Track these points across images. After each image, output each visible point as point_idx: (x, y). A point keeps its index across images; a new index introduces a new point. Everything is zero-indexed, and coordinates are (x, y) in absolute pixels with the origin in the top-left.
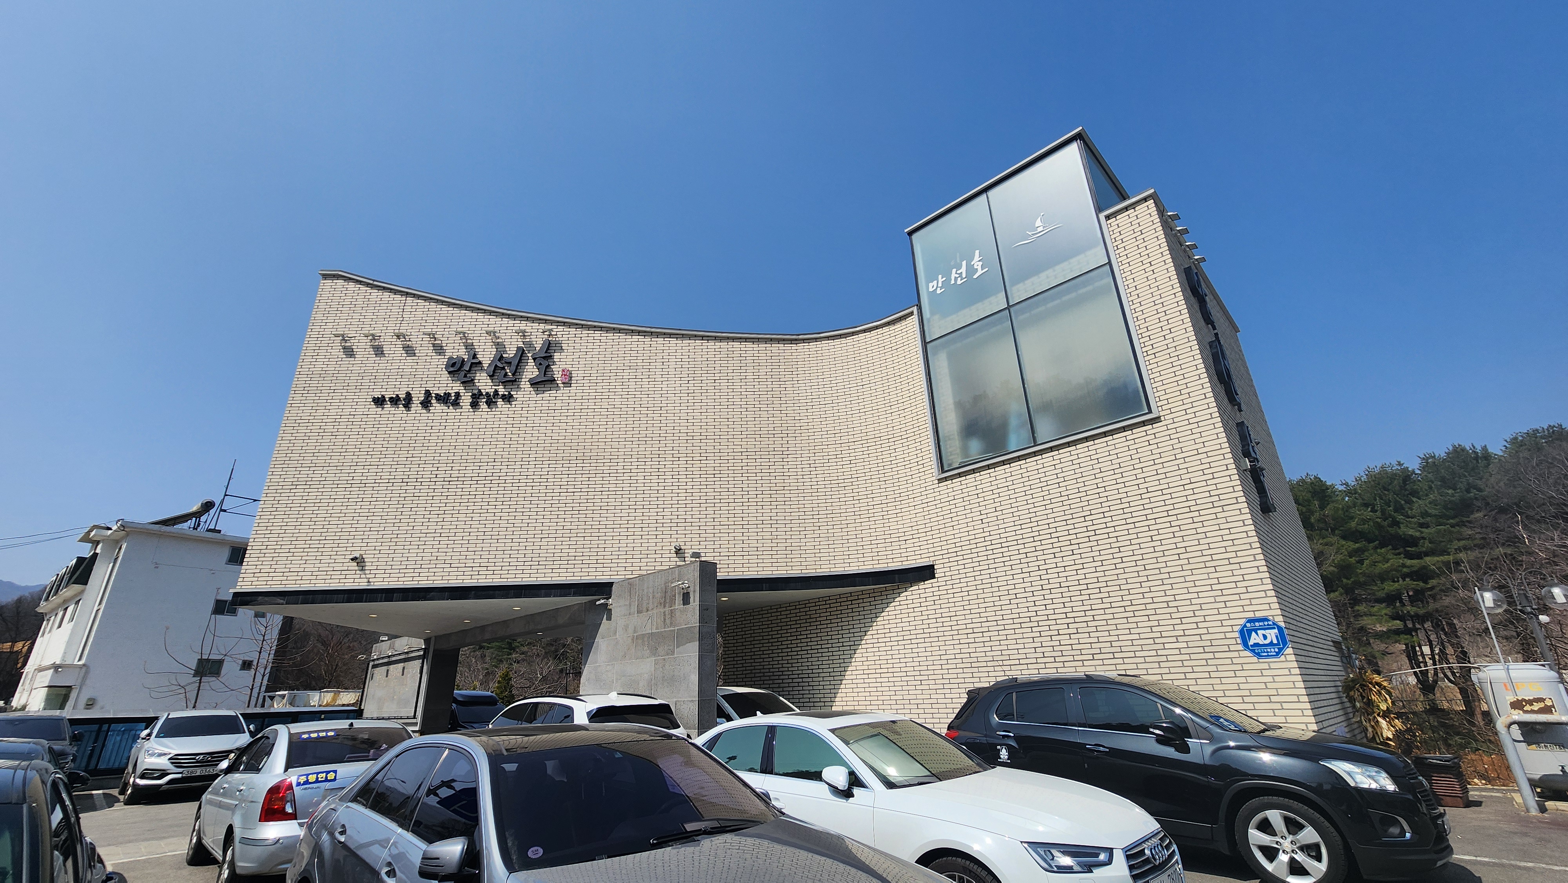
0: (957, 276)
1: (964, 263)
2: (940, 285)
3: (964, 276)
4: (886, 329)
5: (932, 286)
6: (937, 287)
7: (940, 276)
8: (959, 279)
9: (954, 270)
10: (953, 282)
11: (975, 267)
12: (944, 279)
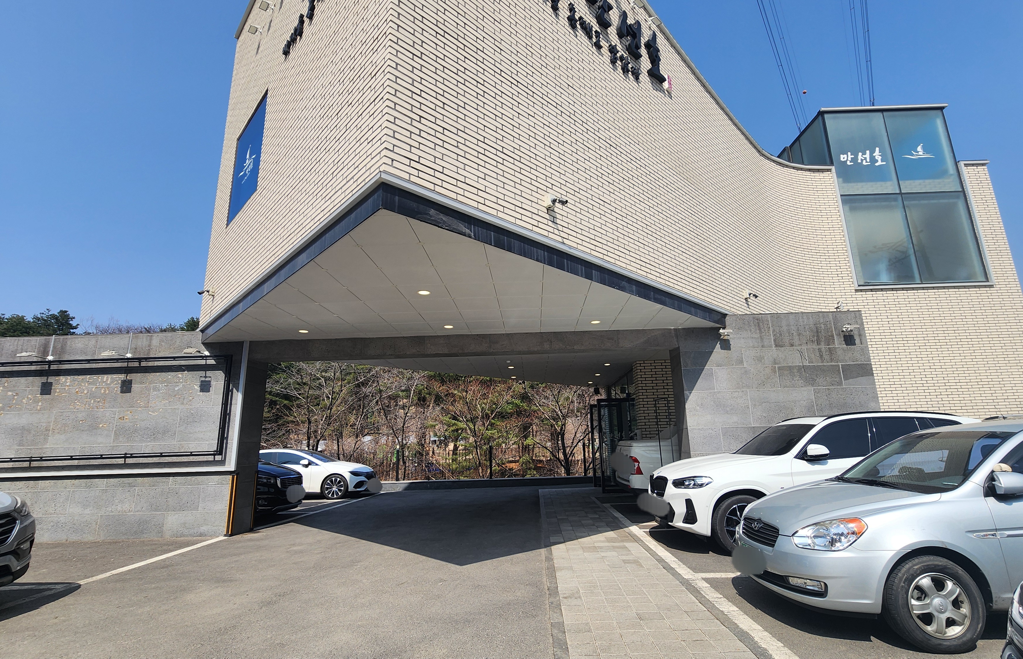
0: (863, 159)
1: (868, 152)
2: (849, 159)
3: (868, 160)
4: (808, 173)
5: (843, 158)
6: (847, 160)
7: (849, 153)
8: (864, 161)
9: (860, 154)
10: (859, 161)
11: (876, 158)
12: (853, 156)
